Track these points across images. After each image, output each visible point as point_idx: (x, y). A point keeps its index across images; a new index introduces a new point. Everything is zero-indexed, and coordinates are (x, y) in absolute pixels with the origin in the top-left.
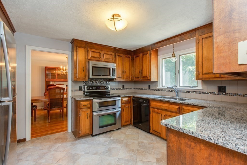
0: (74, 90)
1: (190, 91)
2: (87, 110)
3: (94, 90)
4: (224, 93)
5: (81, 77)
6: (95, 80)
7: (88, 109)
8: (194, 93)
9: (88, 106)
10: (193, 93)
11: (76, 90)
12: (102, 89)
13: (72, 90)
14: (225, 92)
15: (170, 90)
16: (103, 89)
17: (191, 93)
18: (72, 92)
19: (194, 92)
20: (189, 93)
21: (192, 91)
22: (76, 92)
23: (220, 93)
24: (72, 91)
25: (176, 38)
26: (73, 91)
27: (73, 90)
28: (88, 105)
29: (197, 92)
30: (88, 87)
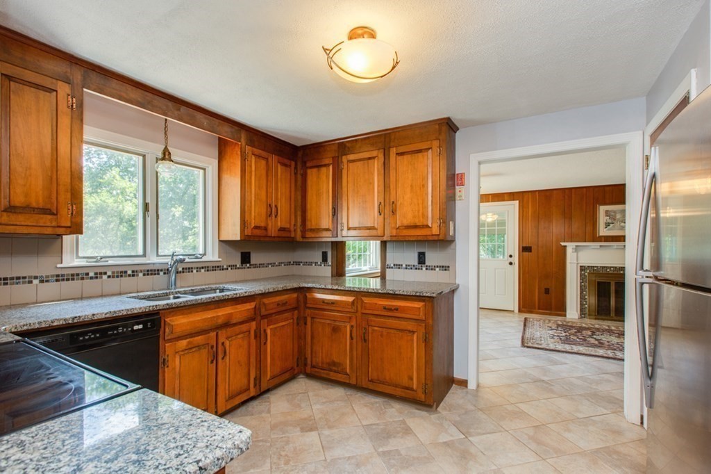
1: (192, 268)
4: (248, 265)
8: (203, 270)
10: (200, 271)
14: (249, 262)
15: (126, 272)
17: (195, 271)
19: (203, 268)
20: (191, 273)
21: (197, 268)
23: (244, 265)
25: (199, 116)
29: (208, 267)
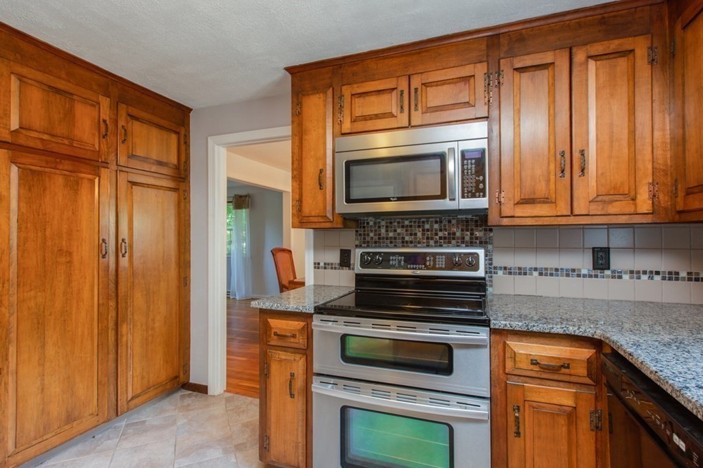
0: (322, 264)
2: (292, 358)
3: (393, 267)
5: (313, 214)
6: (407, 223)
7: (298, 357)
9: (292, 340)
11: (328, 264)
12: (434, 268)
13: (315, 264)
16: (441, 269)
18: (316, 270)
22: (329, 271)
24: (315, 268)
26: (318, 268)
27: (319, 264)
28: (294, 336)
30: (368, 253)
